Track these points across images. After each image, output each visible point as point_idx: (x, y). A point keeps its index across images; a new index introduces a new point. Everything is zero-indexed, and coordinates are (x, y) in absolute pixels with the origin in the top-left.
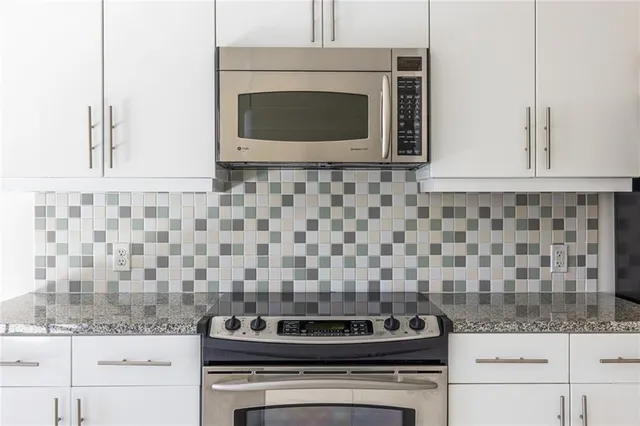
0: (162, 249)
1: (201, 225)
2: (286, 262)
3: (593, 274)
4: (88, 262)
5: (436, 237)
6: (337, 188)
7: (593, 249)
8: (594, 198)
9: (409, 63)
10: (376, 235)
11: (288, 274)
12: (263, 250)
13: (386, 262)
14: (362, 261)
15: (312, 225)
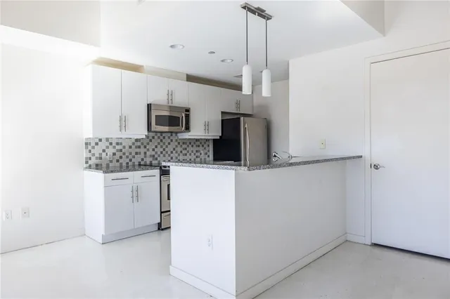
0: (121, 154)
1: (130, 147)
2: (151, 156)
3: (209, 156)
4: (101, 158)
5: (181, 149)
6: (162, 138)
7: (209, 151)
8: (207, 140)
9: (188, 110)
10: (170, 148)
11: (151, 159)
12: (145, 153)
13: (172, 155)
14: (167, 155)
15: (156, 147)
